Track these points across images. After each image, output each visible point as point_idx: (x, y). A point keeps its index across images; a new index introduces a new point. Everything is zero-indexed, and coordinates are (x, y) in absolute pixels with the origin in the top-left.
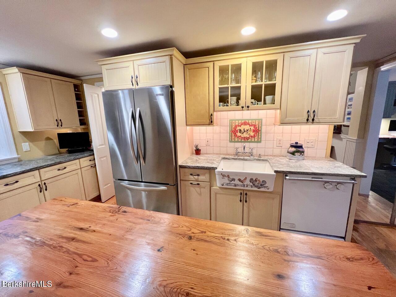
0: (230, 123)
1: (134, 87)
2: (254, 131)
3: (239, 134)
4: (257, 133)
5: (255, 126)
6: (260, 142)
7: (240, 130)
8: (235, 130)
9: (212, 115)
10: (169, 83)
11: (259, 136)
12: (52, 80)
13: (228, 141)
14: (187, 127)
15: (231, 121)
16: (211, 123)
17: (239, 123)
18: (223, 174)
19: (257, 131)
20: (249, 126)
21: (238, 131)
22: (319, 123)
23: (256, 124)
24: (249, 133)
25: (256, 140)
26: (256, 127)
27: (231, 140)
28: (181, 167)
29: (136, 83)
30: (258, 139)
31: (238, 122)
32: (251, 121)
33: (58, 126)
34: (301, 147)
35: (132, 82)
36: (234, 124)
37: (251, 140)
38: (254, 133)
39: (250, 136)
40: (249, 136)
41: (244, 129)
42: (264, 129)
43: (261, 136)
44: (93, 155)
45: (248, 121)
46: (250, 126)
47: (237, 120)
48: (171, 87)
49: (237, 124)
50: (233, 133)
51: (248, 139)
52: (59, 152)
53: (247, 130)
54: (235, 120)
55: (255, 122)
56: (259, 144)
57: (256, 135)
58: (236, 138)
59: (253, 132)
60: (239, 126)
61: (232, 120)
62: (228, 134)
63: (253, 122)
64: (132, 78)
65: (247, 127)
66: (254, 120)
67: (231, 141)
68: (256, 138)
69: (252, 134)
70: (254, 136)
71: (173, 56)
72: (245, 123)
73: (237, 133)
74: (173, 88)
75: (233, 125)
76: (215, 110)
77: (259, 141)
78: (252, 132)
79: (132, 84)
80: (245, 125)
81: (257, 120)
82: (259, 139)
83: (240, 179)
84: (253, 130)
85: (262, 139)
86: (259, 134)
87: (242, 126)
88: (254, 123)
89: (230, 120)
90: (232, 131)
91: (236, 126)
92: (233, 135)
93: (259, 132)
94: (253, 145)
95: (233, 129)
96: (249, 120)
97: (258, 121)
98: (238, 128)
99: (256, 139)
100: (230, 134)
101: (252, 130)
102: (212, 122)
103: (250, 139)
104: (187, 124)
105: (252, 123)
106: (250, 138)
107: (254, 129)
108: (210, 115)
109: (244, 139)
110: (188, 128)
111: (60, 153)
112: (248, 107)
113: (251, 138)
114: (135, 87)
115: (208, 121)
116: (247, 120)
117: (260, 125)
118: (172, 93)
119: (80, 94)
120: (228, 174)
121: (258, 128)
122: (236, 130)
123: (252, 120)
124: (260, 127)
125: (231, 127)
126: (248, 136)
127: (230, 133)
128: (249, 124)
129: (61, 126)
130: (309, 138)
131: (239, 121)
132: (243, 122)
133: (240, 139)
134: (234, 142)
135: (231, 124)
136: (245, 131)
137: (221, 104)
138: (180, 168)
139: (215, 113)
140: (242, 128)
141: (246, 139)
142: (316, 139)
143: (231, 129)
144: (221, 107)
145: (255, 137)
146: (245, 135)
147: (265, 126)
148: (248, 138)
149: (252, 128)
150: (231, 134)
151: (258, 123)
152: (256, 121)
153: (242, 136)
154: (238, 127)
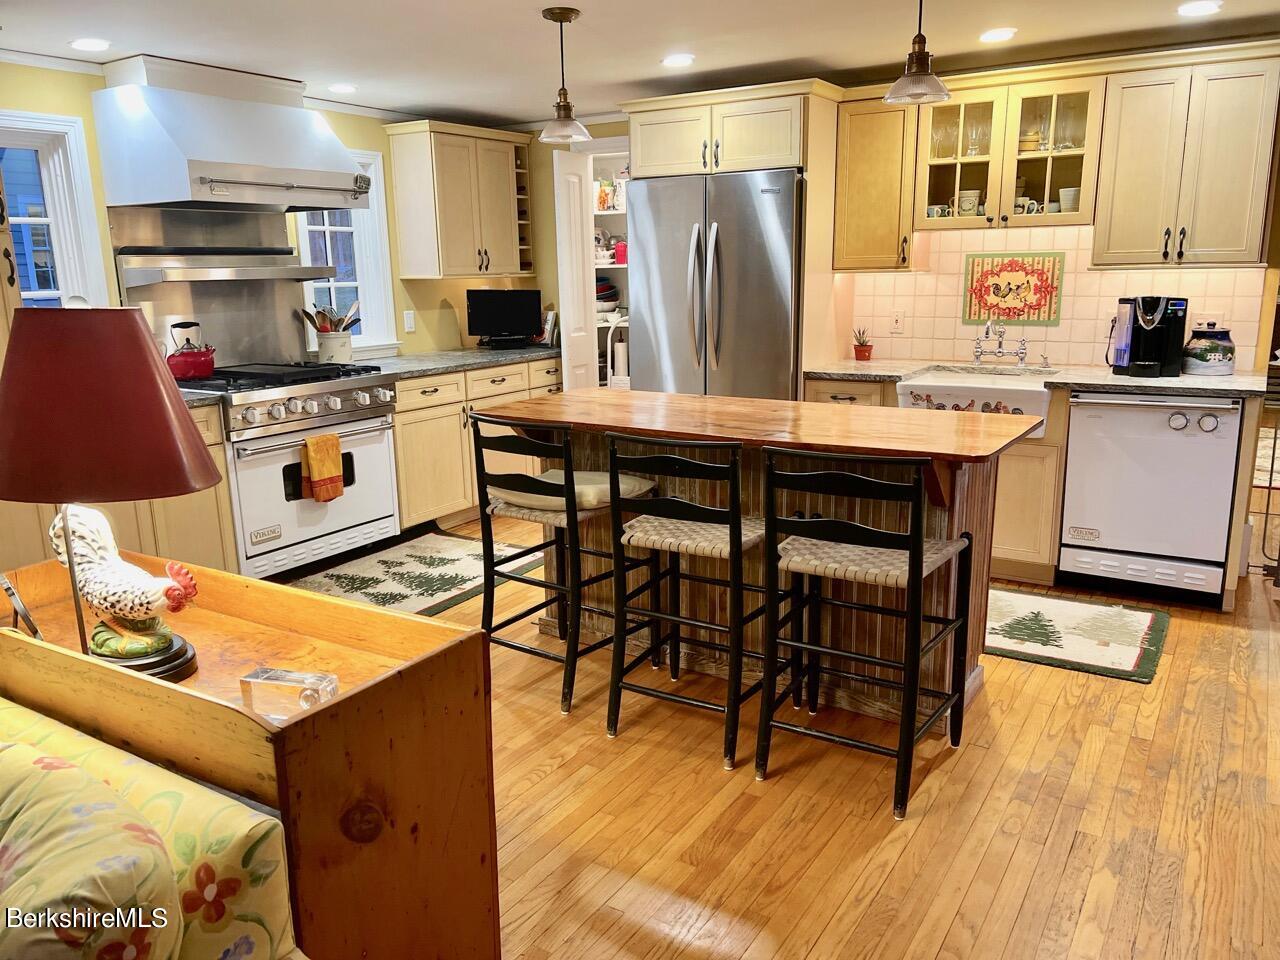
0: (967, 261)
1: (707, 170)
2: (1037, 290)
3: (992, 299)
4: (1048, 297)
5: (1041, 273)
6: (1056, 323)
7: (997, 287)
8: (982, 285)
9: (905, 240)
10: (795, 161)
11: (1053, 306)
12: (479, 141)
13: (960, 321)
14: (834, 273)
15: (971, 260)
16: (903, 262)
17: (995, 263)
18: (915, 392)
19: (1048, 289)
20: (1024, 273)
21: (992, 289)
22: (1197, 263)
23: (1045, 270)
24: (1022, 295)
25: (1044, 316)
26: (1045, 278)
27: (967, 318)
28: (809, 376)
29: (714, 160)
30: (1049, 316)
31: (993, 262)
32: (1030, 259)
33: (480, 268)
34: (1225, 335)
35: (704, 158)
36: (980, 270)
37: (1029, 316)
38: (1038, 295)
39: (1026, 305)
40: (1022, 305)
41: (1009, 284)
42: (1067, 285)
43: (1058, 303)
44: (559, 356)
45: (1020, 259)
46: (1027, 274)
47: (988, 256)
48: (801, 170)
49: (987, 268)
50: (974, 296)
51: (1019, 315)
52: (462, 345)
53: (1019, 287)
54: (984, 256)
55: (1044, 262)
56: (1052, 330)
57: (1043, 303)
58: (982, 311)
59: (1035, 294)
60: (992, 273)
61: (974, 257)
62: (961, 299)
63: (1036, 261)
64: (706, 147)
65: (1018, 278)
66: (1039, 255)
67: (967, 320)
68: (1042, 310)
69: (1032, 298)
70: (1039, 304)
71: (810, 96)
72: (1013, 266)
73: (986, 296)
74: (805, 174)
75: (976, 270)
76: (916, 227)
77: (1053, 321)
78: (1032, 291)
79: (705, 162)
80: (1011, 271)
81: (1049, 255)
82: (1052, 315)
83: (958, 406)
84: (1036, 285)
85: (1063, 314)
86: (1054, 299)
87: (1004, 274)
88: (1040, 267)
89: (968, 256)
90: (973, 291)
91: (985, 275)
92: (975, 301)
93: (1054, 294)
94: (1032, 332)
95: (975, 284)
96: (1023, 255)
97: (1052, 259)
98: (991, 281)
99: (1042, 315)
100: (965, 301)
101: (1032, 287)
102: (904, 260)
103: (1026, 315)
104: (836, 266)
105: (1032, 265)
106: (1026, 310)
107: (1039, 284)
108: (901, 239)
109: (1008, 315)
110: (838, 276)
111: (463, 348)
112: (1005, 219)
113: (1028, 312)
114: (711, 169)
115: (894, 258)
116: (1019, 255)
117: (1057, 272)
118: (801, 185)
119: (523, 173)
120: (928, 393)
121: (1049, 281)
122: (986, 285)
123: (1034, 255)
124: (1055, 277)
125: (970, 277)
126: (1020, 305)
127: (965, 296)
128: (1024, 269)
129: (487, 268)
130: (1204, 310)
131: (996, 260)
132: (1006, 261)
133: (994, 314)
134: (978, 325)
135: (970, 268)
136: (1010, 289)
137: (937, 208)
138: (805, 379)
139: (916, 235)
140: (1003, 280)
141: (1011, 314)
142: (1224, 315)
143: (970, 283)
144: (936, 218)
145: (1039, 309)
146: (1011, 302)
147: (1073, 276)
148: (1018, 312)
149: (1034, 280)
150: (968, 299)
151: (1051, 264)
152: (1047, 259)
153: (1003, 305)
154: (989, 277)
